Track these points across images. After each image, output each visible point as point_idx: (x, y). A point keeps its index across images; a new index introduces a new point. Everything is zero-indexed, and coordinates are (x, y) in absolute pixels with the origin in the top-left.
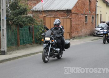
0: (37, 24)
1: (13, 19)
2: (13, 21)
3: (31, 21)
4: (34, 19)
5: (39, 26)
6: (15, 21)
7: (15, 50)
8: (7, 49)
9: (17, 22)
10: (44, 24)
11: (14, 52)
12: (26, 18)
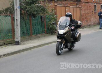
0: (48, 13)
1: (26, 8)
2: (26, 11)
3: (43, 10)
4: (46, 9)
5: (50, 15)
6: (28, 11)
7: (28, 40)
8: (21, 39)
9: (30, 11)
10: (55, 13)
11: (28, 42)
12: (38, 8)
